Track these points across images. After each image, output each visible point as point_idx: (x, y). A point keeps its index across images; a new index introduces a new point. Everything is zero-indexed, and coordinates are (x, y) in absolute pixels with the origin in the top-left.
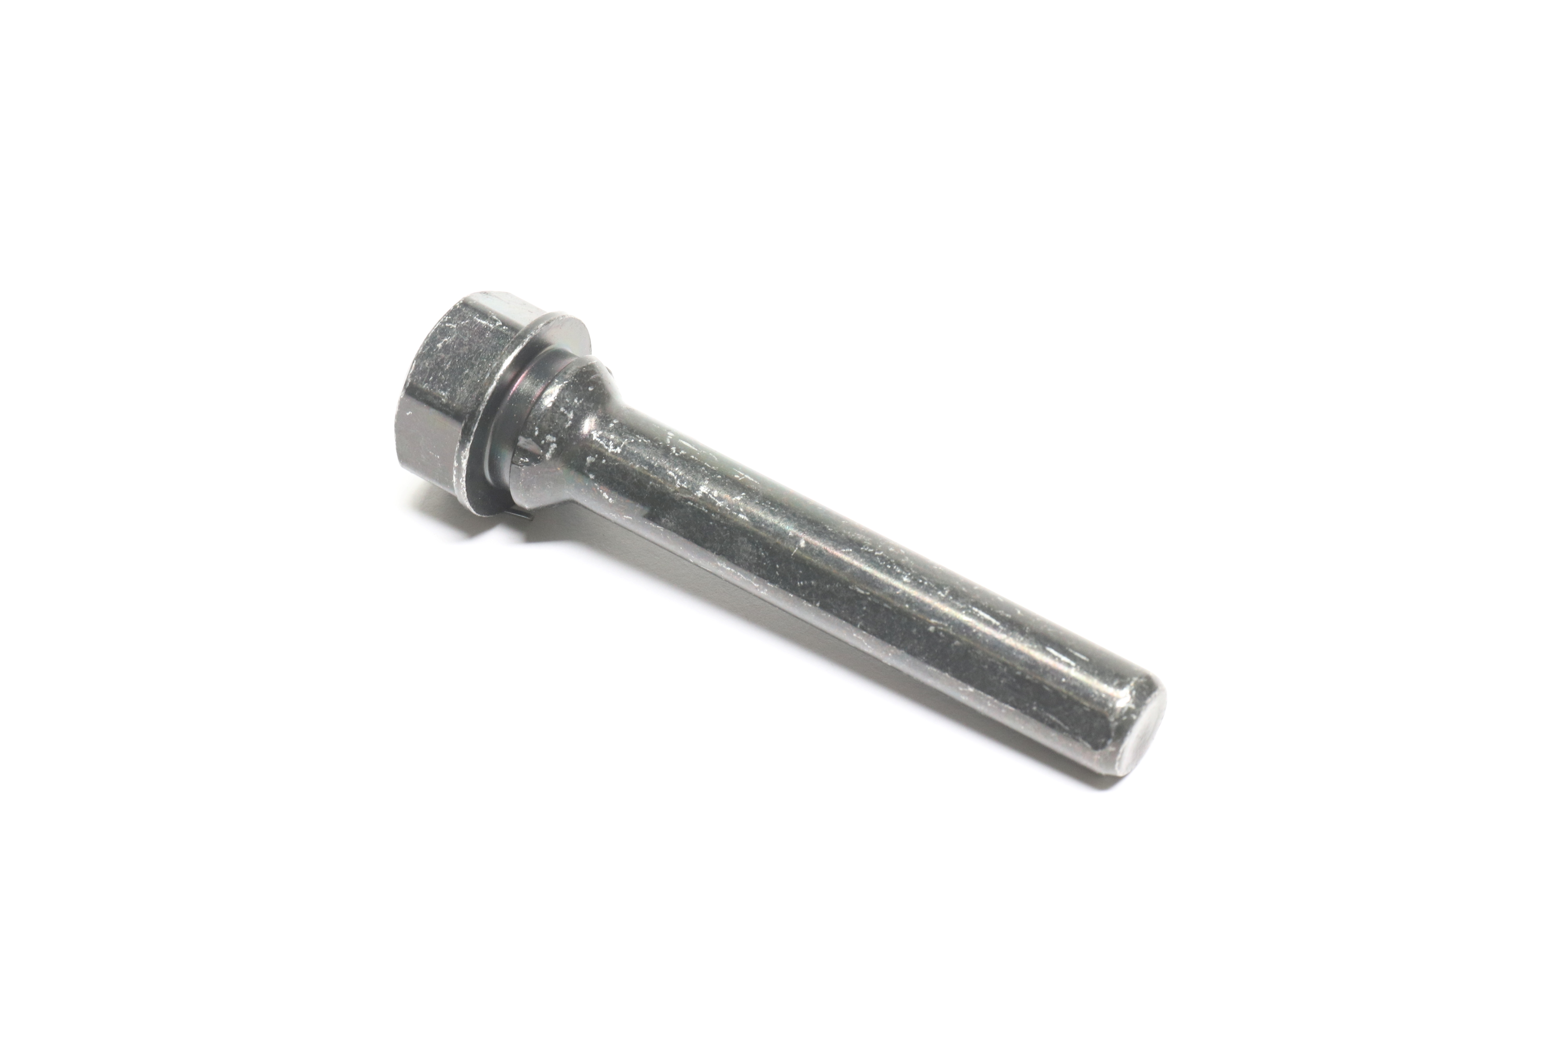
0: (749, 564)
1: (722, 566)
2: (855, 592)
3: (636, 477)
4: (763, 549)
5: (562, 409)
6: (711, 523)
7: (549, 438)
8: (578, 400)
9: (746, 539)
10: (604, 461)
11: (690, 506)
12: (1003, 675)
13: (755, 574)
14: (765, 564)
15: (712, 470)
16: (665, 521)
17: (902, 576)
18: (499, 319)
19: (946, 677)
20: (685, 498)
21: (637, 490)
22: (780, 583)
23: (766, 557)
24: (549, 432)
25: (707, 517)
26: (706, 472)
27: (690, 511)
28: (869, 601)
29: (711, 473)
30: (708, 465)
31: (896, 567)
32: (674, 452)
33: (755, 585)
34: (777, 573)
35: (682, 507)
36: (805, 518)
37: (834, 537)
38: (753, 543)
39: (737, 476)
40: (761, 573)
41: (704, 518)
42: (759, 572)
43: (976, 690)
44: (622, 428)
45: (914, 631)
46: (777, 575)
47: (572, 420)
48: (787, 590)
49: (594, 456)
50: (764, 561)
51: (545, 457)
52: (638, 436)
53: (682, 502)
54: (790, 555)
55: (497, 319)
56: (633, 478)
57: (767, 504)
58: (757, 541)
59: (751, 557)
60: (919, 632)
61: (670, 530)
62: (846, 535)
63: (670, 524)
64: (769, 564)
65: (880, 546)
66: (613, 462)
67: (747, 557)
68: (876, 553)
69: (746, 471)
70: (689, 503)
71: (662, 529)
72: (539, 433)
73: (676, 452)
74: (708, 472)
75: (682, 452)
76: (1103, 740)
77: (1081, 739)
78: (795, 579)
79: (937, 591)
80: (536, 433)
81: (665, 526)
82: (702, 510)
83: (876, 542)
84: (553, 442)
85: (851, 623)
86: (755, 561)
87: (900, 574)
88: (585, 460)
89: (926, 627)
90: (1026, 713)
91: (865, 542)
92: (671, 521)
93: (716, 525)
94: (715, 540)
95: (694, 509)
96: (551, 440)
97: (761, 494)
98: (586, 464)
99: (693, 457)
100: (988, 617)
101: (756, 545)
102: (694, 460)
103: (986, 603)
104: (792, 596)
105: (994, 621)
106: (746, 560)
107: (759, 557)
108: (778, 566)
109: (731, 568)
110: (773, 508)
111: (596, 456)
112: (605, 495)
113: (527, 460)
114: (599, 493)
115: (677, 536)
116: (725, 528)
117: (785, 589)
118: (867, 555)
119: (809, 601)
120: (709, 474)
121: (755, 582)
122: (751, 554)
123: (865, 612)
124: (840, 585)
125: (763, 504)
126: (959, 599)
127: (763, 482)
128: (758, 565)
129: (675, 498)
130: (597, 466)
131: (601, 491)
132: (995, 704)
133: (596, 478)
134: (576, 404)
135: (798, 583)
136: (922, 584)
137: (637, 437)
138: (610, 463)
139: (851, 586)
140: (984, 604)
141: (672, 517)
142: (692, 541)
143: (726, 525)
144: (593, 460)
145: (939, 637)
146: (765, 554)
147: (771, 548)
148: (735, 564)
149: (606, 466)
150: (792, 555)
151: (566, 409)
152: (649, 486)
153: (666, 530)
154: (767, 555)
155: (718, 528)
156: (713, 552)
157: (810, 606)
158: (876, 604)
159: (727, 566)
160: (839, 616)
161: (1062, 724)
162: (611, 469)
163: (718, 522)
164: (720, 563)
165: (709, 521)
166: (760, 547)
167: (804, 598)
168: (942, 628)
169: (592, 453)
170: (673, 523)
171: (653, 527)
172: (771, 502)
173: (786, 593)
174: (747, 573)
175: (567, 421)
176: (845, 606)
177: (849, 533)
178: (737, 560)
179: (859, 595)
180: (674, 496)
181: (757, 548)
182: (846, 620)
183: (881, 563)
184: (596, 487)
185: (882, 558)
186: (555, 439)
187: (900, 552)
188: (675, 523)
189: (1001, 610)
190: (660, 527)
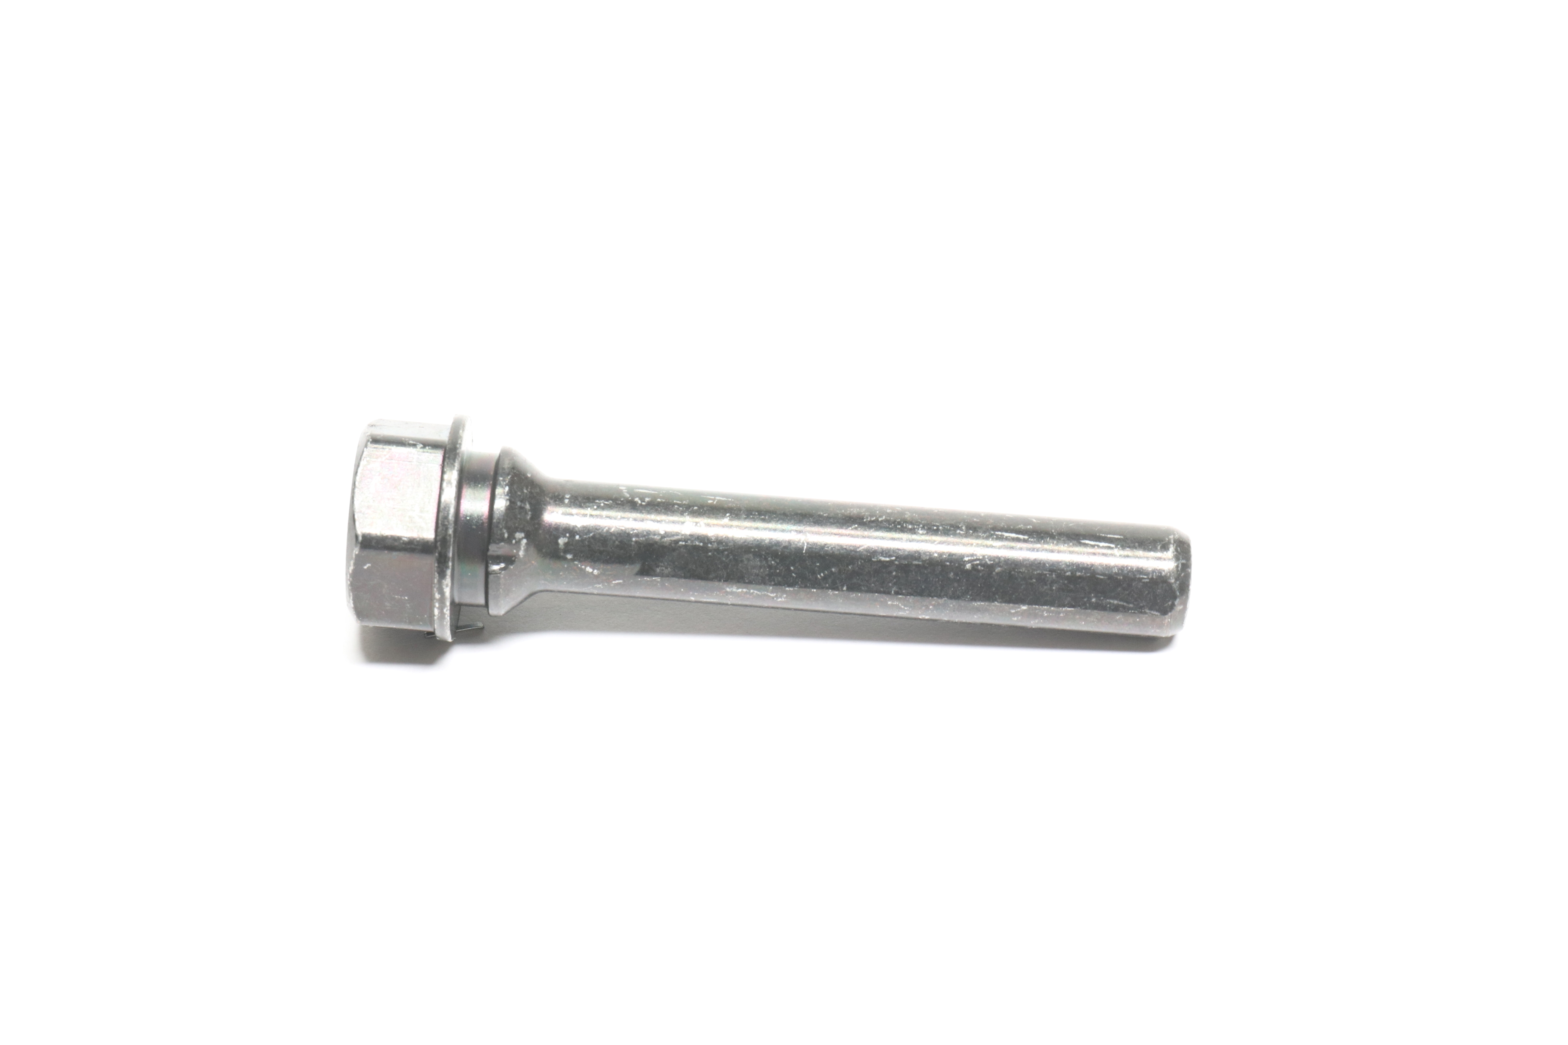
0: (762, 577)
1: (732, 590)
2: (880, 561)
3: (617, 539)
4: (772, 557)
5: (519, 504)
6: (710, 554)
7: (519, 535)
8: (527, 489)
9: (751, 555)
10: (577, 537)
11: (683, 545)
12: (1053, 582)
13: (770, 585)
14: (778, 571)
15: (685, 504)
16: (660, 570)
17: (916, 530)
18: (417, 442)
19: (995, 606)
20: (674, 541)
21: (622, 551)
22: (800, 582)
23: (778, 564)
24: (517, 530)
25: (705, 549)
26: (681, 509)
27: (684, 551)
28: (896, 564)
29: (686, 508)
30: (678, 502)
31: (906, 524)
32: (640, 502)
33: (772, 595)
34: (793, 574)
35: (674, 550)
36: (796, 514)
37: (834, 521)
38: (760, 556)
39: (710, 502)
40: (776, 582)
41: (701, 552)
42: (774, 581)
43: (1030, 606)
44: (578, 500)
45: (951, 575)
46: (793, 577)
47: (531, 510)
48: (809, 587)
49: (565, 536)
50: (776, 568)
51: (519, 555)
52: (597, 501)
53: (673, 545)
54: (802, 553)
55: (415, 443)
56: (614, 542)
57: (755, 515)
58: (764, 553)
59: (762, 570)
60: (956, 574)
61: (668, 576)
62: (843, 514)
63: (666, 571)
64: (782, 570)
65: (877, 512)
66: (586, 534)
67: (757, 572)
68: (880, 519)
69: (715, 495)
70: (681, 543)
71: (658, 579)
72: (508, 535)
73: (642, 501)
74: (683, 508)
75: (647, 499)
76: (1170, 603)
77: (1147, 611)
78: (814, 573)
79: (955, 531)
80: (506, 535)
81: (662, 575)
82: (695, 545)
83: (871, 510)
84: (523, 538)
85: (884, 593)
86: (767, 572)
87: (914, 529)
88: (557, 544)
89: (962, 567)
90: (1086, 608)
91: (863, 514)
92: (666, 568)
93: (715, 553)
94: (719, 568)
95: (688, 548)
96: (521, 537)
97: (743, 508)
98: (560, 546)
99: (659, 500)
100: (1014, 535)
101: (763, 557)
102: (661, 502)
103: (1003, 524)
104: (815, 590)
105: (1021, 537)
106: (757, 575)
107: (770, 567)
108: (792, 568)
109: (743, 588)
110: (763, 517)
111: (568, 535)
112: (589, 569)
113: (502, 565)
114: (581, 569)
115: (677, 579)
116: (726, 553)
117: (806, 587)
118: (873, 525)
119: (834, 588)
120: (685, 509)
121: (772, 592)
122: (760, 567)
123: (895, 577)
124: (863, 561)
125: (751, 517)
126: (979, 530)
127: (737, 498)
128: (770, 575)
129: (664, 544)
130: (572, 545)
131: (583, 567)
132: (1052, 612)
133: (574, 556)
134: (526, 493)
135: (819, 576)
136: (938, 530)
137: (597, 503)
138: (585, 536)
139: (874, 558)
140: (1002, 526)
141: (666, 564)
142: (695, 579)
143: (725, 550)
144: (566, 540)
145: (979, 571)
146: (776, 562)
147: (780, 553)
148: (747, 583)
149: (582, 541)
150: (804, 552)
151: (521, 501)
152: (633, 543)
153: (664, 579)
154: (778, 561)
155: (718, 556)
156: (720, 581)
157: (837, 592)
158: (905, 565)
159: (738, 589)
160: (870, 591)
161: (1125, 604)
162: (588, 542)
163: (717, 550)
164: (730, 588)
165: (707, 553)
166: (769, 557)
167: (828, 588)
168: (978, 562)
169: (562, 534)
170: (669, 569)
171: (648, 581)
172: (758, 511)
173: (808, 590)
174: (761, 587)
175: (526, 513)
176: (873, 579)
177: (843, 511)
178: (747, 579)
179: (885, 563)
180: (663, 542)
181: (766, 559)
182: (879, 592)
183: (891, 526)
184: (577, 565)
185: (887, 521)
186: (523, 535)
187: (897, 510)
188: (671, 568)
189: (1020, 524)
190: (656, 578)
